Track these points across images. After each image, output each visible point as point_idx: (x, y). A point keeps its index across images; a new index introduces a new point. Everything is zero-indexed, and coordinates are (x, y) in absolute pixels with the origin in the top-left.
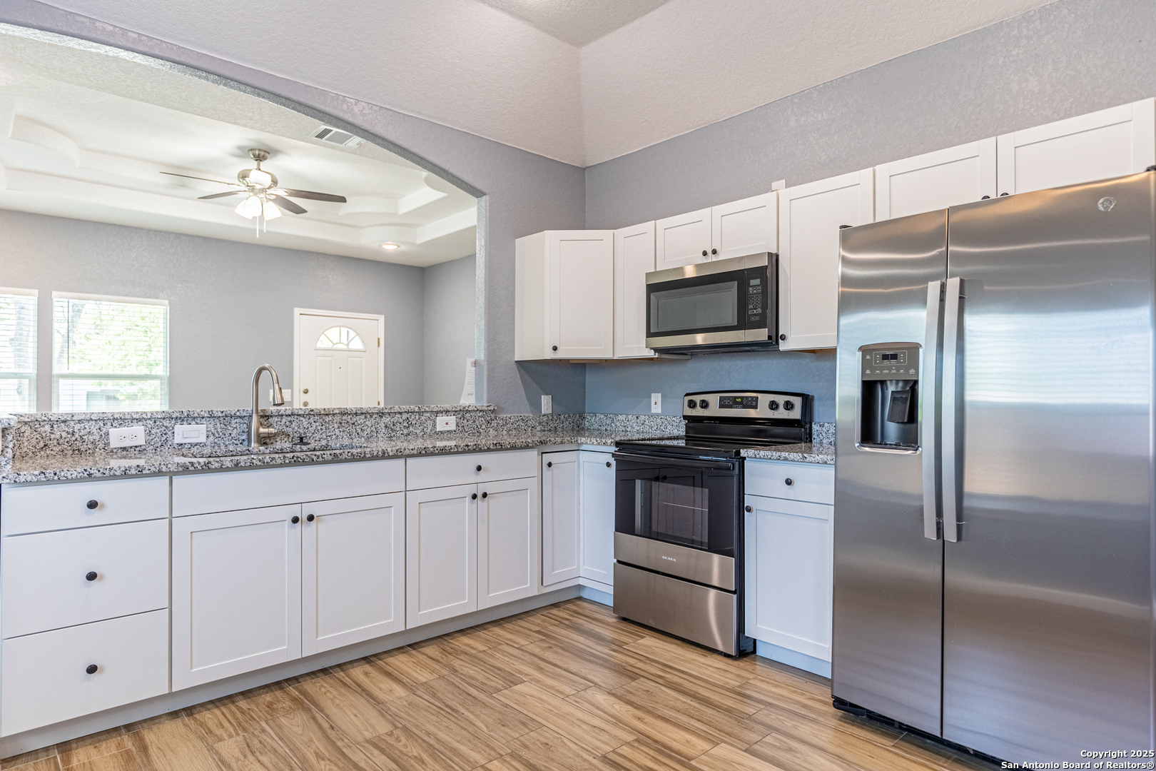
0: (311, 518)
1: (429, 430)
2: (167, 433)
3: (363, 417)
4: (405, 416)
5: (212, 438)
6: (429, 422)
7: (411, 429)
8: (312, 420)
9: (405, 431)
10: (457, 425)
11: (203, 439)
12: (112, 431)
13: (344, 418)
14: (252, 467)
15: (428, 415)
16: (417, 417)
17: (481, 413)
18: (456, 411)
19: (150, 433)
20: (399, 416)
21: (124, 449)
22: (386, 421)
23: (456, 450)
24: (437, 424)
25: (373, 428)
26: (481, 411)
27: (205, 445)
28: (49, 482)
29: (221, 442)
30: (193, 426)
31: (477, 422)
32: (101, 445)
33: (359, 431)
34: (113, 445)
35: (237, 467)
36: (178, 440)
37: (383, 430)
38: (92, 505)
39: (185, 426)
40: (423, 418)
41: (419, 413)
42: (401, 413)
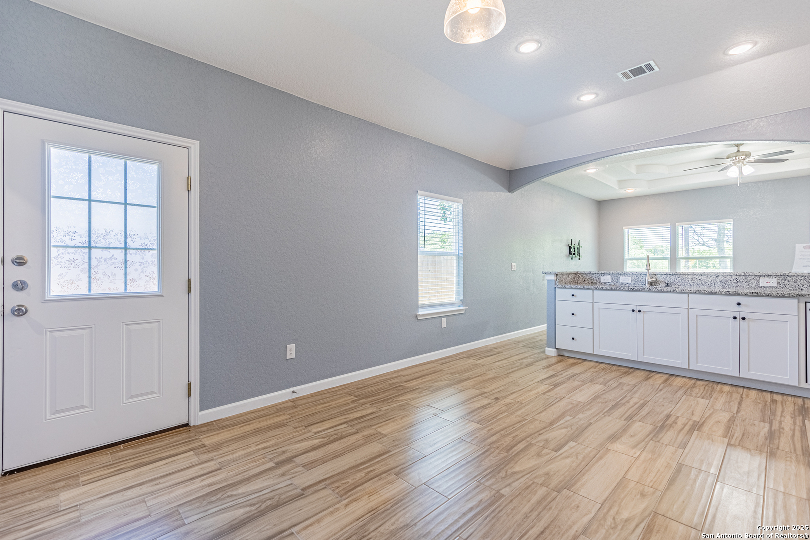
0: (640, 311)
1: (754, 285)
2: (618, 279)
3: (706, 277)
4: (734, 277)
5: (633, 282)
6: (753, 281)
7: (739, 284)
8: (677, 277)
9: (735, 285)
10: (779, 284)
11: (630, 282)
12: (602, 277)
13: (695, 277)
14: (617, 290)
15: (753, 277)
16: (744, 278)
17: (803, 278)
18: (777, 276)
19: (613, 279)
20: (730, 277)
21: (605, 283)
22: (721, 280)
23: (720, 293)
24: (761, 282)
25: (712, 282)
26: (803, 276)
27: (631, 284)
28: (564, 288)
29: (637, 283)
30: (627, 277)
31: (799, 283)
32: (599, 282)
33: (704, 283)
34: (602, 282)
35: (612, 290)
36: (622, 282)
37: (719, 284)
38: (573, 296)
39: (624, 277)
40: (748, 279)
41: (746, 276)
42: (732, 276)
